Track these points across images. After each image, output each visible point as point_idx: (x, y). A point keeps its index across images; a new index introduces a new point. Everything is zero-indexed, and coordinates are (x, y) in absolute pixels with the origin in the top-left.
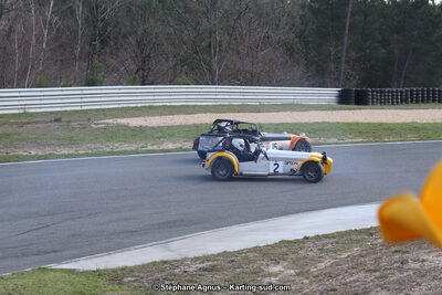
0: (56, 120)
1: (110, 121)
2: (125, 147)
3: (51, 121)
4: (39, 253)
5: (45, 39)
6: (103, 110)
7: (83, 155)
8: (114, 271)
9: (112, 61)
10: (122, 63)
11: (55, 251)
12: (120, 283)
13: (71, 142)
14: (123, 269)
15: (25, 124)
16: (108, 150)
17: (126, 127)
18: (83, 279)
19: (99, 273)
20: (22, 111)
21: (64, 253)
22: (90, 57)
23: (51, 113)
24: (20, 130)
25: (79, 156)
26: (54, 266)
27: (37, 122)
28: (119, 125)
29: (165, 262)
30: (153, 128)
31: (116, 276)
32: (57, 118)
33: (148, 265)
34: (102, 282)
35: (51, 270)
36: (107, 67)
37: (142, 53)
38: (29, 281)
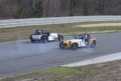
0: (62, 26)
1: (77, 26)
2: (81, 33)
4: (58, 62)
5: (59, 4)
6: (75, 23)
7: (70, 35)
8: (78, 67)
9: (77, 10)
10: (80, 10)
11: (62, 62)
12: (80, 70)
13: (66, 32)
14: (81, 66)
15: (53, 27)
16: (76, 34)
17: (81, 27)
18: (70, 69)
19: (74, 68)
20: (53, 24)
21: (65, 62)
22: (71, 8)
23: (61, 24)
24: (52, 29)
25: (68, 35)
26: (62, 66)
27: (56, 27)
28: (79, 27)
29: (93, 64)
30: (89, 28)
31: (79, 68)
33: (88, 65)
34: (75, 70)
35: (62, 67)
36: (76, 11)
37: (85, 7)
38: (55, 70)
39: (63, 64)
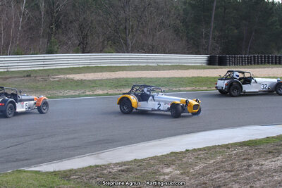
1: (62, 76)
2: (72, 93)
3: (24, 77)
4: (17, 160)
5: (21, 24)
6: (57, 69)
8: (65, 172)
9: (64, 39)
10: (70, 39)
11: (27, 160)
12: (69, 180)
13: (38, 90)
14: (70, 171)
15: (6, 78)
16: (61, 94)
17: (72, 80)
18: (45, 177)
19: (55, 173)
20: (6, 70)
21: (33, 161)
22: (49, 35)
23: (24, 71)
24: (4, 82)
26: (26, 169)
27: (15, 77)
28: (67, 79)
29: (97, 166)
30: (90, 81)
31: (66, 175)
32: (28, 75)
33: (86, 168)
34: (57, 179)
35: (25, 171)
36: (60, 42)
37: (82, 33)
38: (10, 178)
39: (30, 166)
